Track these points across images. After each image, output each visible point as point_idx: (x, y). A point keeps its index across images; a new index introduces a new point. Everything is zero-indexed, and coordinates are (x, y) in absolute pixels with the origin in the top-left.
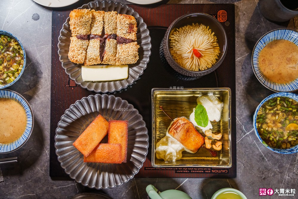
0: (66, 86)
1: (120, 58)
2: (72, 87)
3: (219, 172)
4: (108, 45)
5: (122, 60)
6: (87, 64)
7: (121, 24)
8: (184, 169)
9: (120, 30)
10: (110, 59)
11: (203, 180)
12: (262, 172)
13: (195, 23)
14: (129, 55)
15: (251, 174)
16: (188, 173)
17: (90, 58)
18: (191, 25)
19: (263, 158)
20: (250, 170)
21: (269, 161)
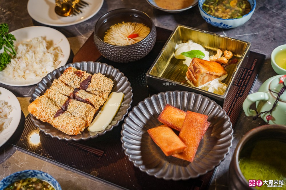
0: (99, 159)
1: (101, 91)
2: (103, 155)
3: (255, 65)
4: (82, 95)
5: (104, 90)
6: (89, 120)
7: (70, 80)
8: (240, 89)
9: (74, 84)
10: (97, 100)
11: (258, 80)
12: (267, 39)
13: (106, 31)
14: (103, 82)
15: (266, 46)
16: (245, 88)
17: (84, 114)
18: (106, 34)
19: (255, 35)
20: (262, 46)
21: (258, 32)
